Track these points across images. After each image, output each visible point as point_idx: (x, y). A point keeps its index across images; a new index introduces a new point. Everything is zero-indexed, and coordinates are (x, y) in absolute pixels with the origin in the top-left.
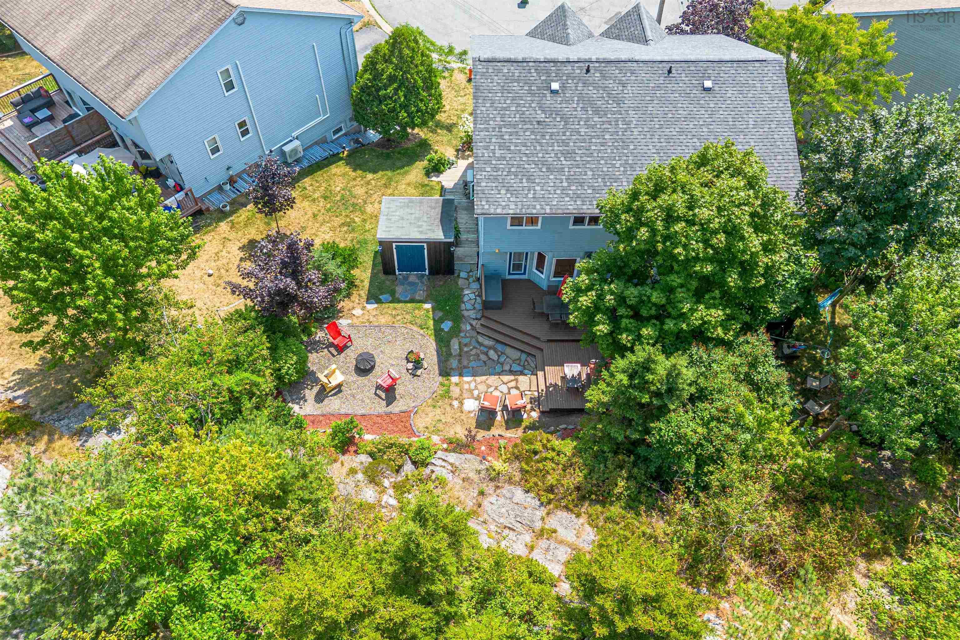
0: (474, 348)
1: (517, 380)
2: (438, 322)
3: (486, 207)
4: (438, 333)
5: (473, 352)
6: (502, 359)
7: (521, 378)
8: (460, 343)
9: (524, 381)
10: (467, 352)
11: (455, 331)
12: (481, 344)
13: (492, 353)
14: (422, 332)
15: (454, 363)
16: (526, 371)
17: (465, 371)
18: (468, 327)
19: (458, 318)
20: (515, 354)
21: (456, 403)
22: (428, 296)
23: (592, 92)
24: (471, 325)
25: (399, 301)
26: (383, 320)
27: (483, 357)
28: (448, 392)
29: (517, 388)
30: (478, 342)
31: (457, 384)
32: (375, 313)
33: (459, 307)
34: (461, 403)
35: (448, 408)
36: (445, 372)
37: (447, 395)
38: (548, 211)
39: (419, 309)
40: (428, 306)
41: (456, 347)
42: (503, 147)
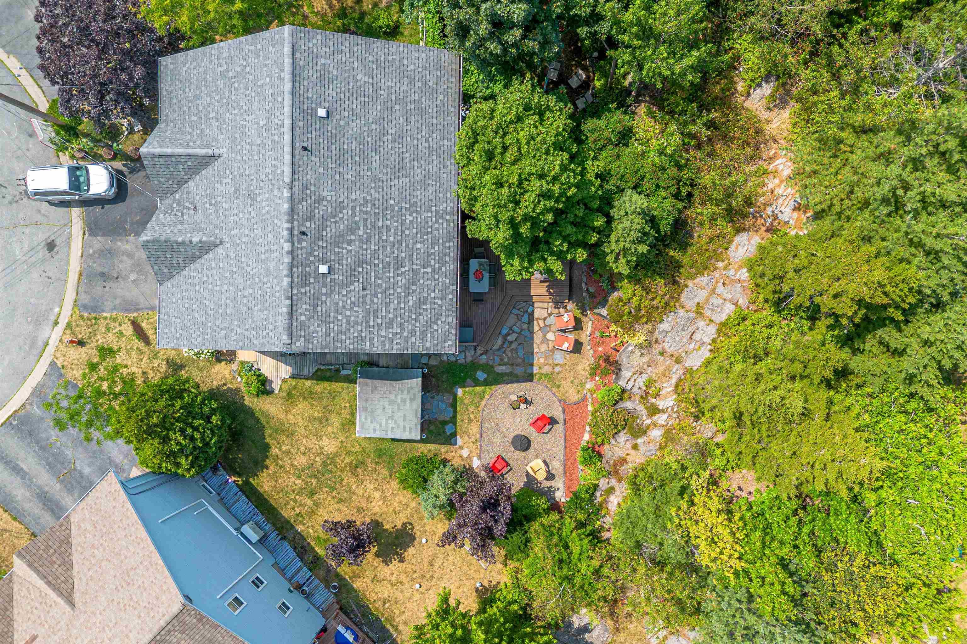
0: (504, 352)
1: (538, 319)
2: (477, 383)
3: (450, 343)
4: (487, 383)
5: (510, 354)
6: (517, 330)
7: (536, 315)
8: (500, 365)
9: (539, 312)
10: (509, 359)
11: (488, 368)
12: (501, 347)
13: (510, 338)
14: (487, 397)
15: (519, 371)
16: (530, 310)
17: (526, 361)
18: (484, 357)
19: (474, 366)
20: (512, 319)
21: (557, 369)
22: (449, 392)
24: (482, 354)
25: (455, 417)
26: (474, 429)
27: (514, 346)
28: (546, 375)
29: (545, 319)
30: (498, 350)
31: (540, 368)
32: (466, 438)
33: (461, 365)
34: (557, 365)
35: (561, 375)
36: (530, 378)
37: (549, 377)
39: (462, 401)
40: (460, 392)
41: (504, 368)
42: (389, 324)
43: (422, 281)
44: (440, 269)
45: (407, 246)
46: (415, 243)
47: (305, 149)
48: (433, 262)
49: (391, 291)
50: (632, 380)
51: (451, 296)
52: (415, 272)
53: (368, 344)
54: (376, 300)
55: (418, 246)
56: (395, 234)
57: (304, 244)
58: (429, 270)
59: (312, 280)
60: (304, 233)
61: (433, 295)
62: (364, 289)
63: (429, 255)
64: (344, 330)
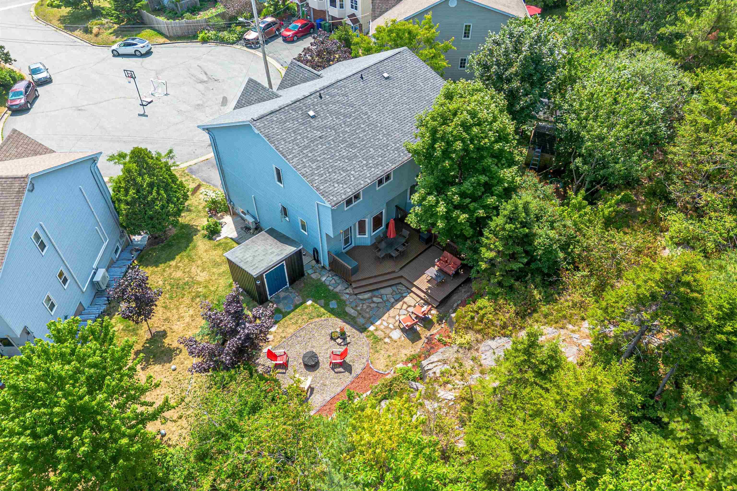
0: (363, 304)
1: (404, 303)
2: (326, 306)
3: (335, 199)
4: (332, 312)
5: (365, 307)
6: (385, 298)
7: (405, 300)
8: (352, 308)
9: (410, 299)
10: (362, 309)
11: (342, 303)
12: (365, 300)
13: (375, 299)
14: (323, 318)
15: (361, 321)
16: (404, 295)
17: (371, 320)
18: (348, 296)
19: (335, 296)
20: (389, 290)
21: (387, 340)
22: (302, 297)
23: (332, 107)
24: (348, 294)
25: (289, 313)
26: (291, 330)
27: (372, 305)
28: (375, 338)
29: (409, 306)
30: (361, 300)
31: (376, 330)
32: (281, 330)
33: (329, 290)
34: (390, 337)
35: (387, 346)
36: (363, 329)
37: (377, 340)
38: (369, 181)
39: (306, 308)
40: (309, 302)
41: (353, 311)
42: (313, 161)
43: (354, 162)
44: (371, 167)
45: (365, 145)
46: (370, 147)
47: (362, 78)
48: (370, 162)
49: (333, 151)
50: (434, 365)
51: (362, 182)
52: (356, 156)
53: (291, 156)
54: (320, 146)
55: (371, 149)
56: (365, 135)
57: (316, 100)
58: (365, 162)
59: (300, 112)
60: (321, 97)
61: (353, 172)
62: (320, 137)
63: (372, 158)
64: (288, 140)
